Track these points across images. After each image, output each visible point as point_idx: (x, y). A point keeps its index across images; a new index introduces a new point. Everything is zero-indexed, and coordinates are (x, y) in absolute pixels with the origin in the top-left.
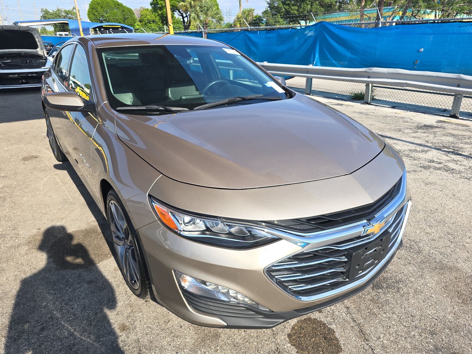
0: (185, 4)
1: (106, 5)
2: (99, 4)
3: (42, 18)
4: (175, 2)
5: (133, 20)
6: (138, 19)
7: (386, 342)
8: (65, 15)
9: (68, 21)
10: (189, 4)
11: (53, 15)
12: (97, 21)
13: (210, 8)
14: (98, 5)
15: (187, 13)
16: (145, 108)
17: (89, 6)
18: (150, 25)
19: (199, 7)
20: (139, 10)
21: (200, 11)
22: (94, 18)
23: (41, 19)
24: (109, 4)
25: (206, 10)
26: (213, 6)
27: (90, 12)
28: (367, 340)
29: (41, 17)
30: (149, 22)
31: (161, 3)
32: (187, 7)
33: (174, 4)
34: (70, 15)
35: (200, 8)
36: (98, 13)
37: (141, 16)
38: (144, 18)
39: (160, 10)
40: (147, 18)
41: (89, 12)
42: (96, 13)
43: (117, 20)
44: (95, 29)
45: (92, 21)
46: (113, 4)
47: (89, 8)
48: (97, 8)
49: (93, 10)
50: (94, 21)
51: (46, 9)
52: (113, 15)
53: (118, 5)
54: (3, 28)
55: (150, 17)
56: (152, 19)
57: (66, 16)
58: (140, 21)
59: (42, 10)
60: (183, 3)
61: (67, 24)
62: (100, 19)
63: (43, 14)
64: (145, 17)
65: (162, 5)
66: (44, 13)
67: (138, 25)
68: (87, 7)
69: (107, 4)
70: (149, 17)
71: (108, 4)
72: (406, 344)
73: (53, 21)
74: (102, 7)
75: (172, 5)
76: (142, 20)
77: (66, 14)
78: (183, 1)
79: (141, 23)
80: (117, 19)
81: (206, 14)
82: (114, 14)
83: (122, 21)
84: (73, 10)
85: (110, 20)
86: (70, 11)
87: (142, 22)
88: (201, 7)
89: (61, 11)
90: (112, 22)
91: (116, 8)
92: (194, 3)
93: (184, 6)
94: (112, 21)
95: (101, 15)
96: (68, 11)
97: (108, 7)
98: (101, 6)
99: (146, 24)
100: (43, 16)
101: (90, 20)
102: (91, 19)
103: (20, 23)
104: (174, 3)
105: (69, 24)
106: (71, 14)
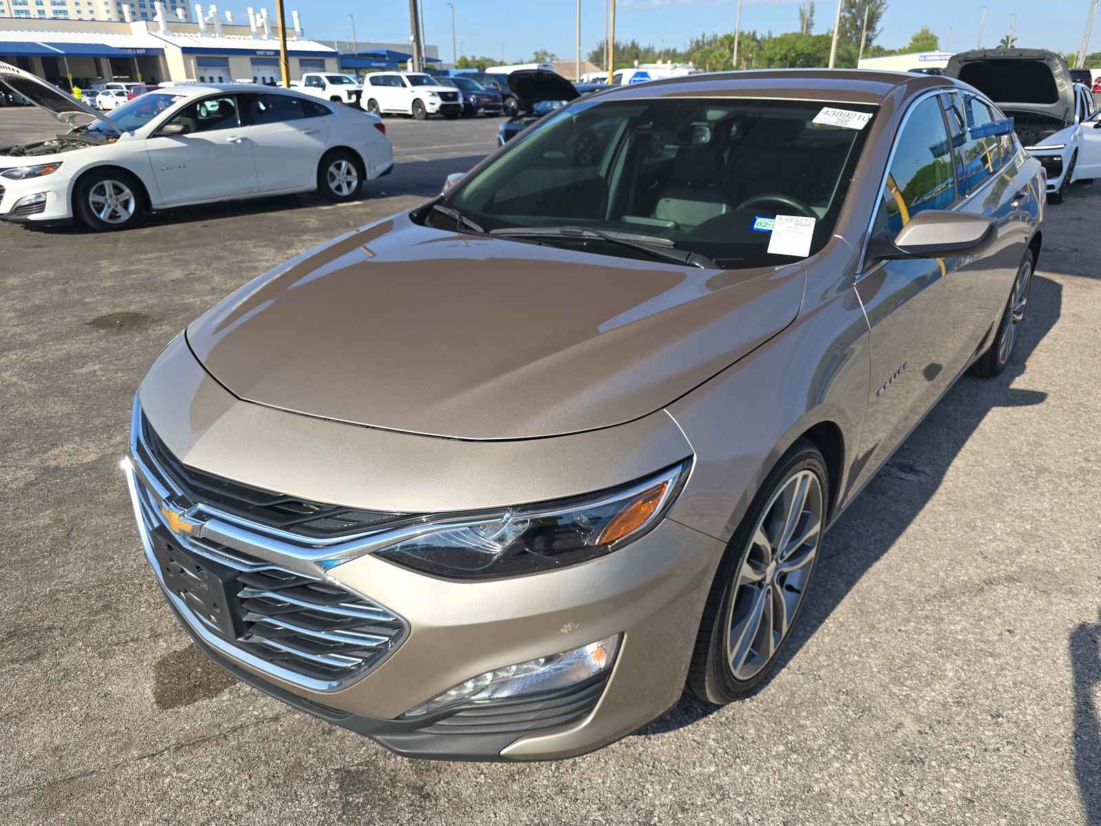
7: (167, 781)
28: (178, 749)
72: (151, 819)
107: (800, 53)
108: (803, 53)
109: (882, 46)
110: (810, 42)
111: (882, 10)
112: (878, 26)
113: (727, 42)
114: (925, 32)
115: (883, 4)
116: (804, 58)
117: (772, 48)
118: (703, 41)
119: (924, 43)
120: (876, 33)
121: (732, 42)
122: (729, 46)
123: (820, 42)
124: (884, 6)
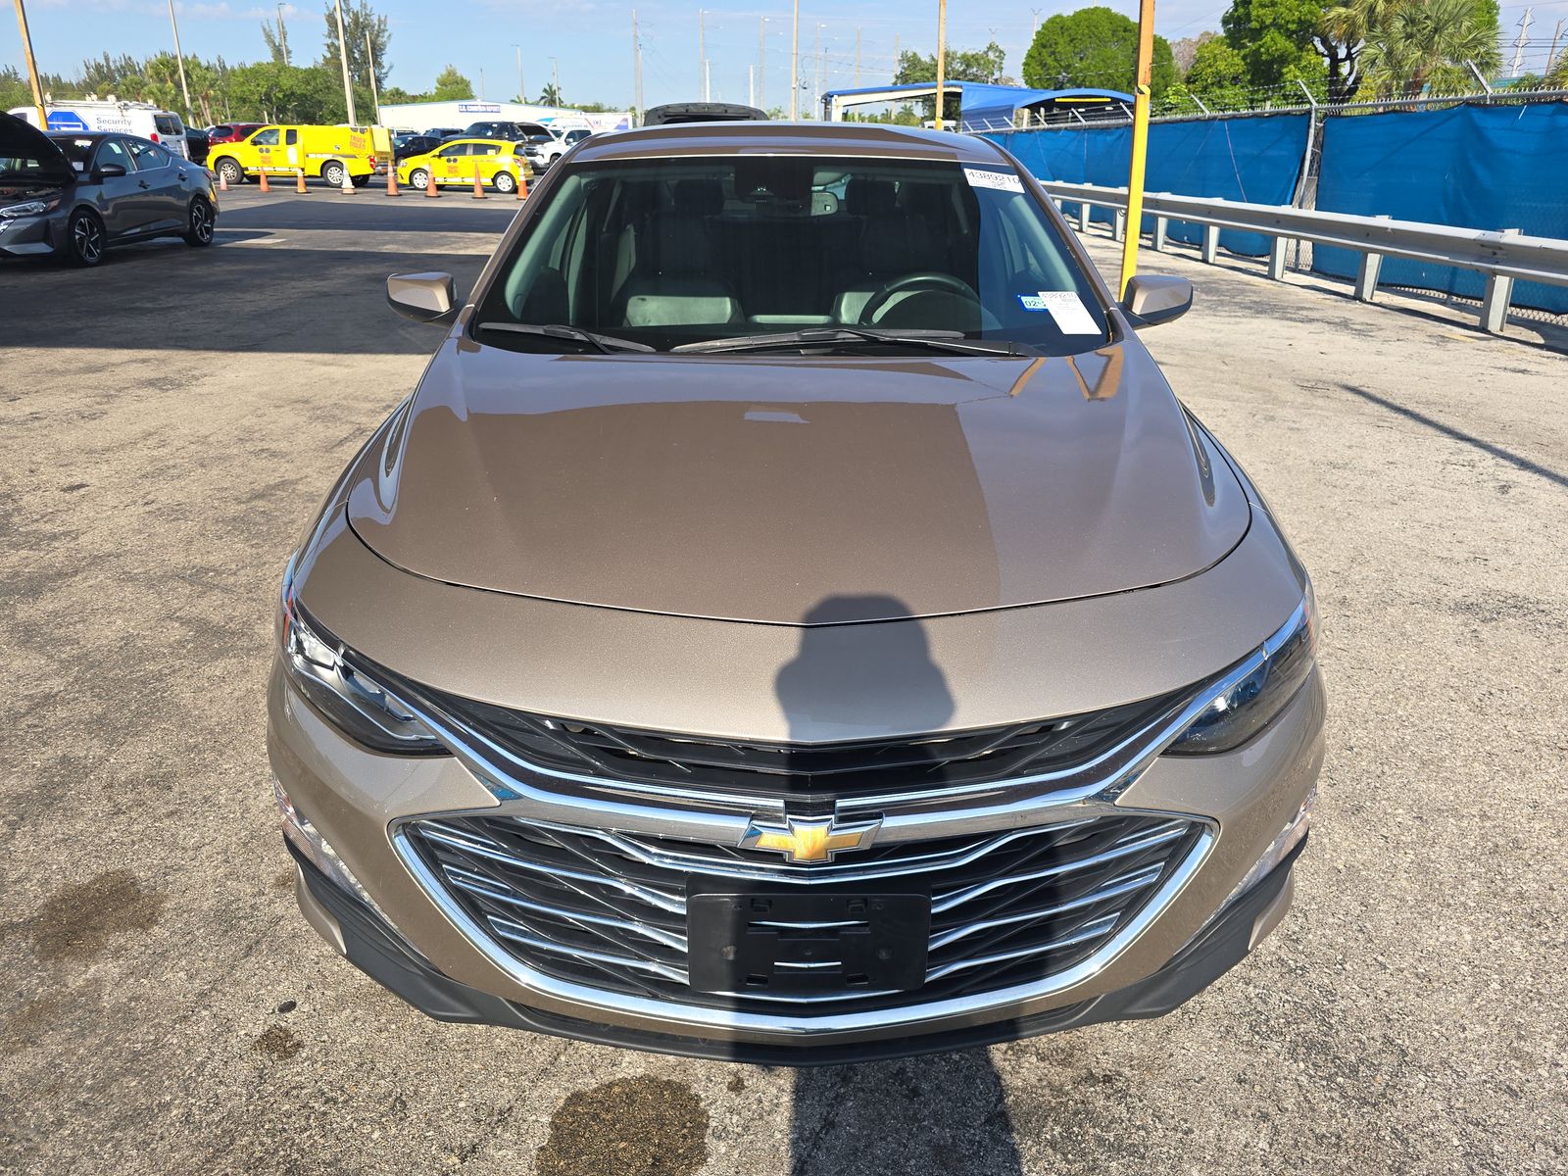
0: (1351, 12)
1: (1086, 31)
2: (1067, 29)
3: (899, 81)
4: (1315, 7)
5: (1163, 78)
6: (1184, 74)
8: (961, 69)
9: (961, 87)
10: (1363, 11)
11: (927, 70)
12: (1046, 85)
13: (1447, 22)
14: (1063, 33)
15: (1355, 46)
16: (542, 333)
17: (1035, 38)
18: (1218, 92)
19: (1404, 22)
20: (1197, 43)
21: (1403, 35)
22: (1040, 75)
23: (895, 84)
24: (1097, 28)
25: (1425, 33)
26: (1465, 14)
27: (1033, 57)
29: (897, 77)
30: (1219, 82)
31: (1259, 16)
32: (1354, 24)
33: (1309, 17)
34: (975, 69)
35: (1404, 26)
36: (1056, 60)
37: (1198, 61)
38: (1203, 70)
39: (1253, 40)
40: (1213, 69)
41: (1030, 56)
42: (1050, 61)
43: (1109, 80)
44: (1034, 108)
45: (1032, 87)
46: (1109, 29)
47: (1032, 43)
48: (1056, 44)
49: (1044, 50)
50: (1038, 86)
51: (915, 54)
52: (1101, 64)
53: (1125, 30)
54: (687, 111)
55: (1225, 63)
56: (1232, 70)
57: (965, 70)
58: (1189, 81)
59: (904, 58)
60: (1342, 10)
61: (959, 95)
62: (1060, 77)
63: (903, 68)
64: (1210, 66)
65: (1263, 22)
66: (906, 65)
67: (1176, 93)
68: (1028, 43)
69: (1090, 31)
70: (1221, 66)
71: (1094, 29)
73: (921, 88)
74: (1071, 41)
75: (1300, 19)
76: (1196, 75)
77: (964, 67)
78: (1346, 5)
79: (1191, 86)
80: (1110, 74)
81: (1427, 47)
82: (1103, 61)
83: (1125, 81)
84: (986, 53)
85: (1088, 78)
86: (977, 57)
87: (1194, 82)
88: (1411, 21)
89: (953, 59)
90: (1092, 87)
91: (1115, 39)
92: (1386, 8)
93: (1345, 22)
94: (1091, 82)
95: (1062, 64)
96: (973, 56)
97: (1090, 37)
98: (1070, 35)
99: (1205, 89)
100: (901, 73)
101: (1026, 82)
102: (1032, 79)
103: (839, 95)
104: (1310, 12)
105: (963, 95)
106: (979, 64)
107: (288, 92)
108: (293, 93)
109: (402, 89)
110: (300, 76)
111: (385, 39)
112: (385, 60)
113: (166, 72)
114: (451, 73)
115: (384, 31)
116: (297, 100)
117: (243, 84)
118: (108, 67)
119: (454, 89)
120: (384, 71)
121: (175, 71)
122: (171, 76)
123: (315, 79)
124: (386, 34)
